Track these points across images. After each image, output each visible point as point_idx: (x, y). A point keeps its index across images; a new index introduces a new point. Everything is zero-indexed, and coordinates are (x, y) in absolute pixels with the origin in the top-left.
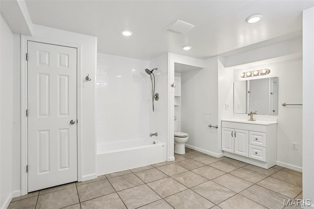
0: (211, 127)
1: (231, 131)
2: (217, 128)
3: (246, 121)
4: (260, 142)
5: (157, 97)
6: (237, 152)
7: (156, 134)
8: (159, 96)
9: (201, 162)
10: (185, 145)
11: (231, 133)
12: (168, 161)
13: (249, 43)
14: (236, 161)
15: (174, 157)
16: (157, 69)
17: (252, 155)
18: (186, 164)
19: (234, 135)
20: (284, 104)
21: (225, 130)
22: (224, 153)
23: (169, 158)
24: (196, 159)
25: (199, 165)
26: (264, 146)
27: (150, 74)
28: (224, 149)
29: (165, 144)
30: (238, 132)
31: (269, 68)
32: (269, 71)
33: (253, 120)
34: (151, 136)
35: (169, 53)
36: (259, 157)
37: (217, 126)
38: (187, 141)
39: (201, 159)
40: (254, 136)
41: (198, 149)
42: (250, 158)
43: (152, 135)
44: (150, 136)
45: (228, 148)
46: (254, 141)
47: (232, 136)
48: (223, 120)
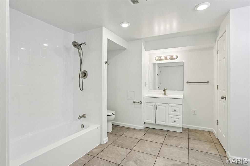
0: (135, 103)
1: (153, 105)
2: (141, 103)
3: (160, 96)
4: (177, 112)
5: (85, 75)
6: (158, 122)
7: (84, 116)
8: (89, 74)
9: (133, 137)
10: (112, 122)
11: (152, 107)
12: (103, 143)
13: (162, 33)
14: (157, 130)
15: (108, 138)
16: (85, 44)
17: (171, 123)
18: (122, 142)
19: (155, 108)
20: (188, 82)
21: (147, 105)
22: (145, 124)
23: (103, 140)
24: (126, 134)
25: (134, 141)
26: (180, 115)
27: (78, 48)
28: (146, 121)
29: (99, 126)
30: (159, 106)
31: (177, 55)
32: (177, 57)
33: (165, 95)
34: (80, 119)
35: (103, 27)
36: (177, 124)
37: (141, 102)
38: (114, 118)
39: (130, 134)
40: (173, 108)
41: (122, 124)
42: (169, 126)
43: (80, 117)
44: (78, 119)
45: (151, 120)
46: (173, 112)
47: (154, 110)
48: (145, 96)
